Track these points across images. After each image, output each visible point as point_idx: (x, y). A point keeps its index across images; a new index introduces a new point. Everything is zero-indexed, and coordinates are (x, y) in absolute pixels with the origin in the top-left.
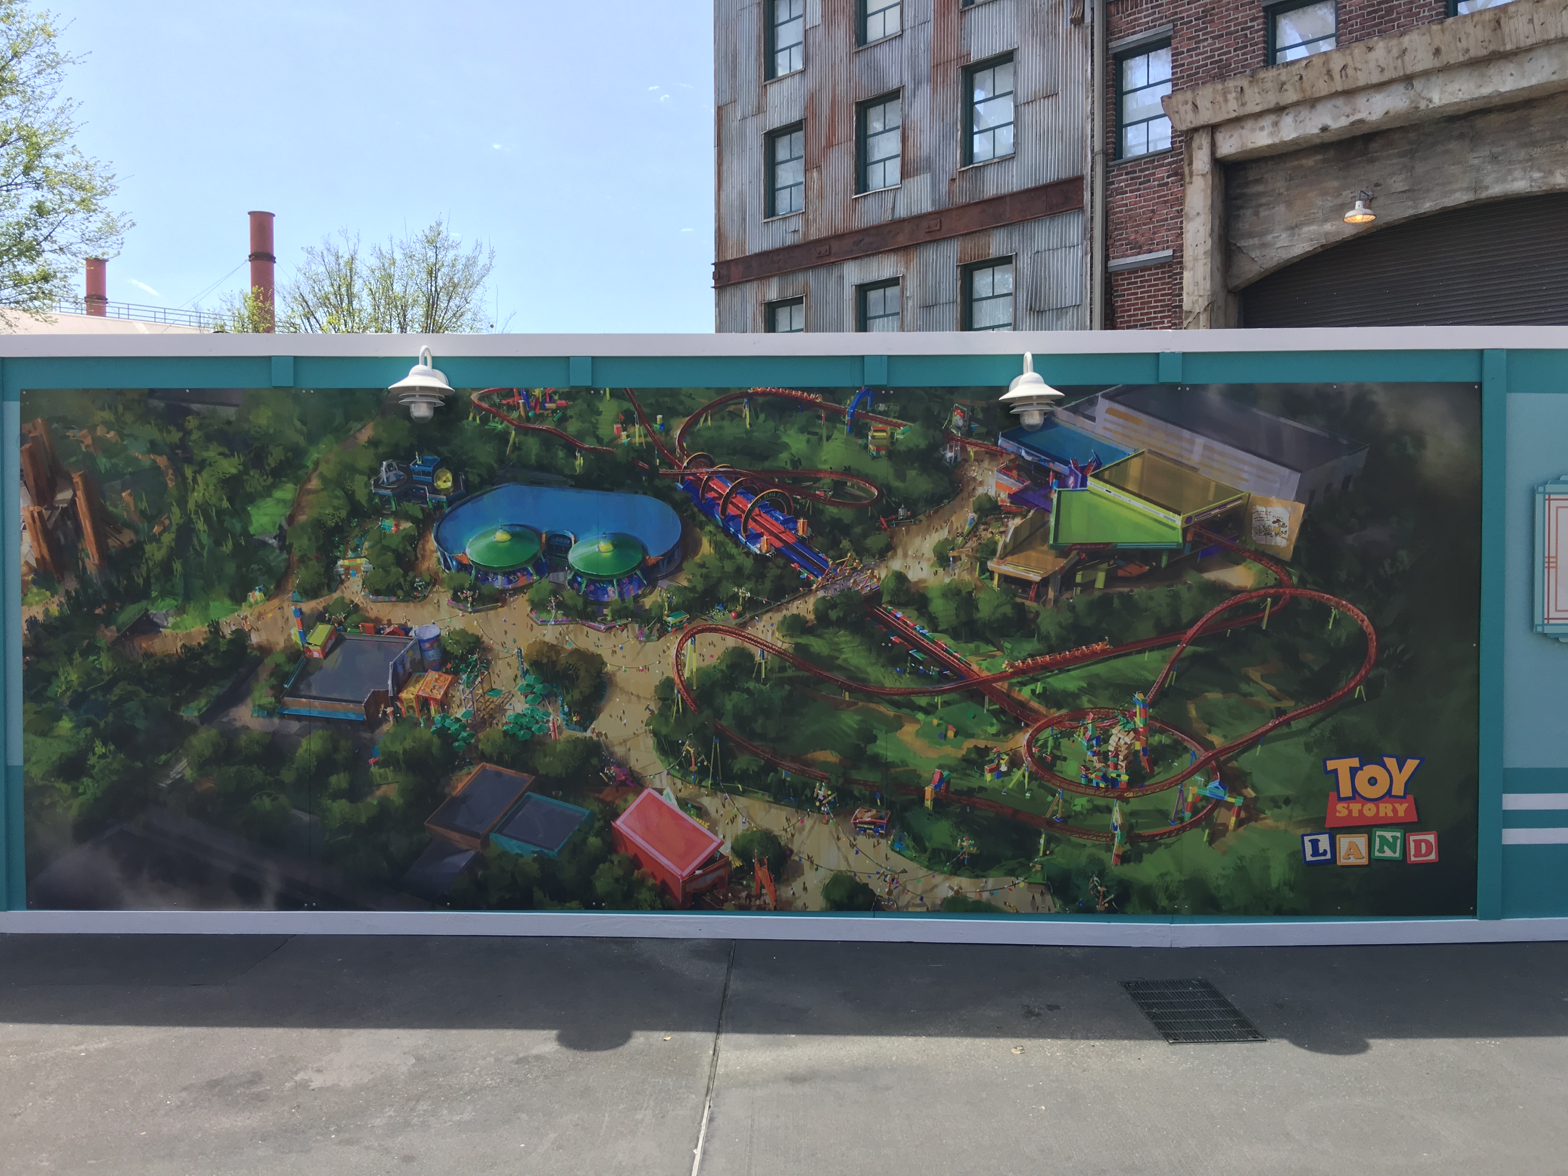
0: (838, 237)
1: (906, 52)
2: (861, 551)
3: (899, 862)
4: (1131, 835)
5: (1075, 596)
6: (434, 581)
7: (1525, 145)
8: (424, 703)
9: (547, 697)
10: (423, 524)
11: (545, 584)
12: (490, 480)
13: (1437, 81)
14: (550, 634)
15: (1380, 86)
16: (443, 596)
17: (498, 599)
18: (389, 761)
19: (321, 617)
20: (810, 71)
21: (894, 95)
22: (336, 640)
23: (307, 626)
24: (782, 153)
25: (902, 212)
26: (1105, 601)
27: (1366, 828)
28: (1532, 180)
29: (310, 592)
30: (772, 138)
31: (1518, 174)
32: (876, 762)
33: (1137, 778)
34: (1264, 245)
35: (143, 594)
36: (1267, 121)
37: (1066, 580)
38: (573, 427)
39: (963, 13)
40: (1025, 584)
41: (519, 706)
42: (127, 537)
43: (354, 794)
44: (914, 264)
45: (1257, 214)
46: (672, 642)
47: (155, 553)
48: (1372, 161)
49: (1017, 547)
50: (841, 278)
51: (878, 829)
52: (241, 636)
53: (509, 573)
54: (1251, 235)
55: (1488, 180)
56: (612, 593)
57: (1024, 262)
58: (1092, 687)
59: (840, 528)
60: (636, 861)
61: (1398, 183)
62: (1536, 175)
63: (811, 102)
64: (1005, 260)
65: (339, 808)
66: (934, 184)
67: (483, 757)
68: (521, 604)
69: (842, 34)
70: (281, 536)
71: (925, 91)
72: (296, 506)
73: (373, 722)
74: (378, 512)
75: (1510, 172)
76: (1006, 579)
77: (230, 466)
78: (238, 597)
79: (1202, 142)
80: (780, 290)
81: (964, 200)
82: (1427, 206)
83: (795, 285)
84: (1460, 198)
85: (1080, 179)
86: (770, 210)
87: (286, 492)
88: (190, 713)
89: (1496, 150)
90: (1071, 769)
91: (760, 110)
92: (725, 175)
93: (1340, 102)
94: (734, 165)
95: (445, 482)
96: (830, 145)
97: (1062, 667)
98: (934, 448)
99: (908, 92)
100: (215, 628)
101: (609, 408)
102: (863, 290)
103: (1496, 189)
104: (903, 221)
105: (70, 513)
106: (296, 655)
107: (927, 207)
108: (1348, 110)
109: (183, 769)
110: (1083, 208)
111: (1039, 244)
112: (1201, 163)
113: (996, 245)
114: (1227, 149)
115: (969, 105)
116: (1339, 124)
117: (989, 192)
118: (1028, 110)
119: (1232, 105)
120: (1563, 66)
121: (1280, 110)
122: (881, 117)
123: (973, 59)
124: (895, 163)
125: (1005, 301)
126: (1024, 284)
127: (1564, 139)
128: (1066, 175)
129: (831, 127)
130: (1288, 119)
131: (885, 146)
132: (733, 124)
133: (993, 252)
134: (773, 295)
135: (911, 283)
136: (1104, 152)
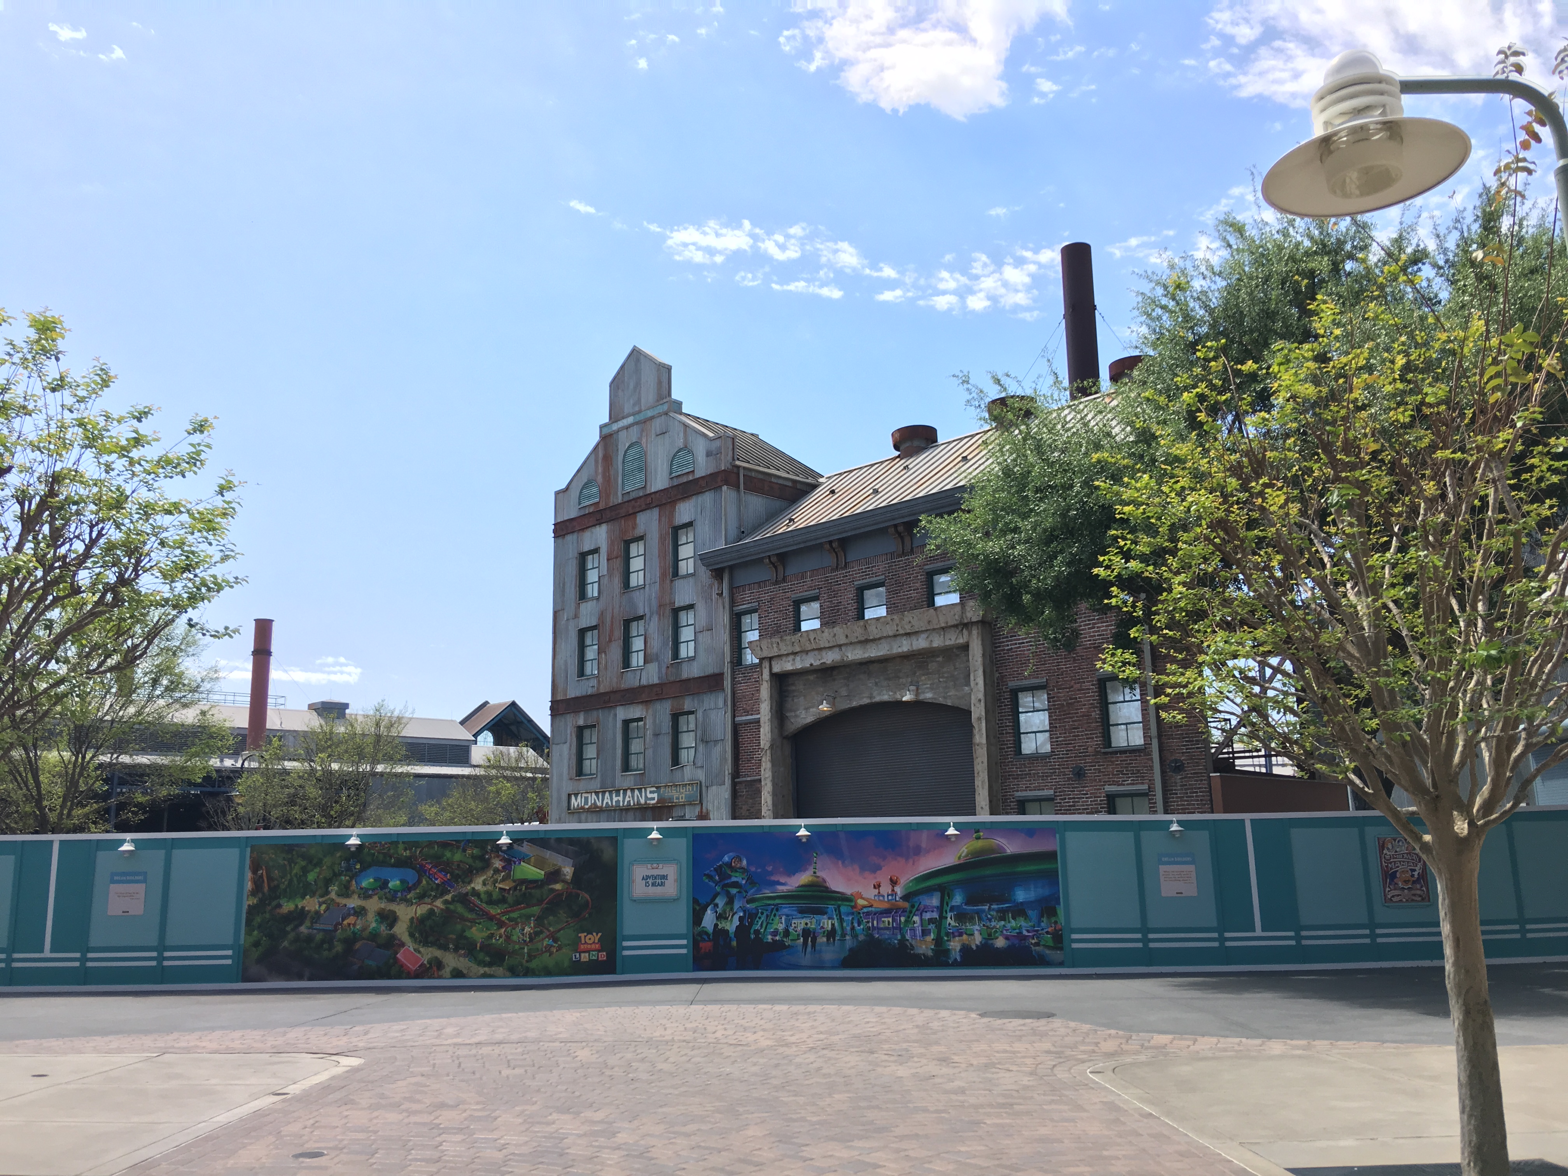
0: (614, 692)
1: (647, 596)
2: (463, 882)
3: (470, 964)
4: (529, 955)
5: (517, 893)
6: (353, 892)
7: (886, 679)
8: (349, 924)
9: (381, 923)
10: (352, 878)
11: (382, 892)
12: (370, 866)
13: (850, 648)
14: (383, 906)
15: (830, 648)
16: (356, 896)
17: (370, 897)
18: (339, 940)
19: (324, 903)
20: (602, 597)
21: (641, 618)
22: (327, 909)
23: (320, 906)
24: (588, 641)
25: (644, 682)
26: (525, 894)
27: (588, 951)
28: (888, 695)
29: (322, 896)
30: (582, 632)
31: (885, 692)
32: (466, 938)
33: (531, 940)
34: (796, 716)
35: (279, 898)
36: (791, 658)
37: (515, 888)
38: (392, 851)
39: (672, 581)
40: (504, 890)
41: (374, 925)
42: (276, 883)
43: (330, 950)
44: (650, 711)
45: (793, 701)
46: (414, 907)
47: (283, 887)
48: (834, 680)
49: (503, 880)
50: (615, 715)
51: (465, 956)
52: (303, 908)
53: (373, 890)
54: (791, 711)
55: (875, 693)
56: (399, 894)
57: (700, 714)
58: (520, 917)
59: (458, 876)
60: (402, 966)
61: (844, 692)
62: (890, 694)
63: (602, 615)
64: (692, 713)
65: (326, 953)
66: (660, 668)
67: (364, 939)
68: (376, 898)
69: (617, 581)
70: (315, 881)
71: (655, 618)
72: (320, 873)
73: (336, 930)
74: (340, 874)
75: (882, 691)
76: (500, 889)
77: (303, 863)
78: (303, 898)
79: (766, 664)
80: (585, 720)
81: (672, 679)
82: (854, 704)
83: (592, 719)
84: (866, 701)
85: (721, 675)
86: (581, 673)
87: (317, 870)
88: (288, 929)
89: (877, 680)
90: (515, 938)
91: (576, 616)
92: (557, 650)
93: (816, 652)
94: (562, 646)
95: (358, 866)
96: (610, 641)
97: (513, 911)
98: (483, 855)
99: (647, 618)
100: (297, 906)
101: (401, 846)
102: (626, 723)
103: (877, 699)
104: (644, 687)
105: (261, 876)
106: (317, 913)
107: (656, 681)
108: (819, 657)
109: (286, 943)
110: (723, 690)
111: (706, 705)
112: (766, 675)
113: (688, 704)
114: (777, 669)
115: (676, 628)
116: (817, 663)
117: (685, 675)
118: (700, 636)
119: (776, 649)
120: (891, 648)
121: (795, 654)
122: (636, 628)
123: (677, 605)
124: (641, 654)
125: (692, 734)
126: (699, 726)
127: (899, 678)
128: (717, 671)
129: (612, 631)
130: (798, 658)
131: (638, 644)
132: (562, 622)
133: (686, 708)
134: (581, 722)
135: (649, 722)
136: (731, 662)
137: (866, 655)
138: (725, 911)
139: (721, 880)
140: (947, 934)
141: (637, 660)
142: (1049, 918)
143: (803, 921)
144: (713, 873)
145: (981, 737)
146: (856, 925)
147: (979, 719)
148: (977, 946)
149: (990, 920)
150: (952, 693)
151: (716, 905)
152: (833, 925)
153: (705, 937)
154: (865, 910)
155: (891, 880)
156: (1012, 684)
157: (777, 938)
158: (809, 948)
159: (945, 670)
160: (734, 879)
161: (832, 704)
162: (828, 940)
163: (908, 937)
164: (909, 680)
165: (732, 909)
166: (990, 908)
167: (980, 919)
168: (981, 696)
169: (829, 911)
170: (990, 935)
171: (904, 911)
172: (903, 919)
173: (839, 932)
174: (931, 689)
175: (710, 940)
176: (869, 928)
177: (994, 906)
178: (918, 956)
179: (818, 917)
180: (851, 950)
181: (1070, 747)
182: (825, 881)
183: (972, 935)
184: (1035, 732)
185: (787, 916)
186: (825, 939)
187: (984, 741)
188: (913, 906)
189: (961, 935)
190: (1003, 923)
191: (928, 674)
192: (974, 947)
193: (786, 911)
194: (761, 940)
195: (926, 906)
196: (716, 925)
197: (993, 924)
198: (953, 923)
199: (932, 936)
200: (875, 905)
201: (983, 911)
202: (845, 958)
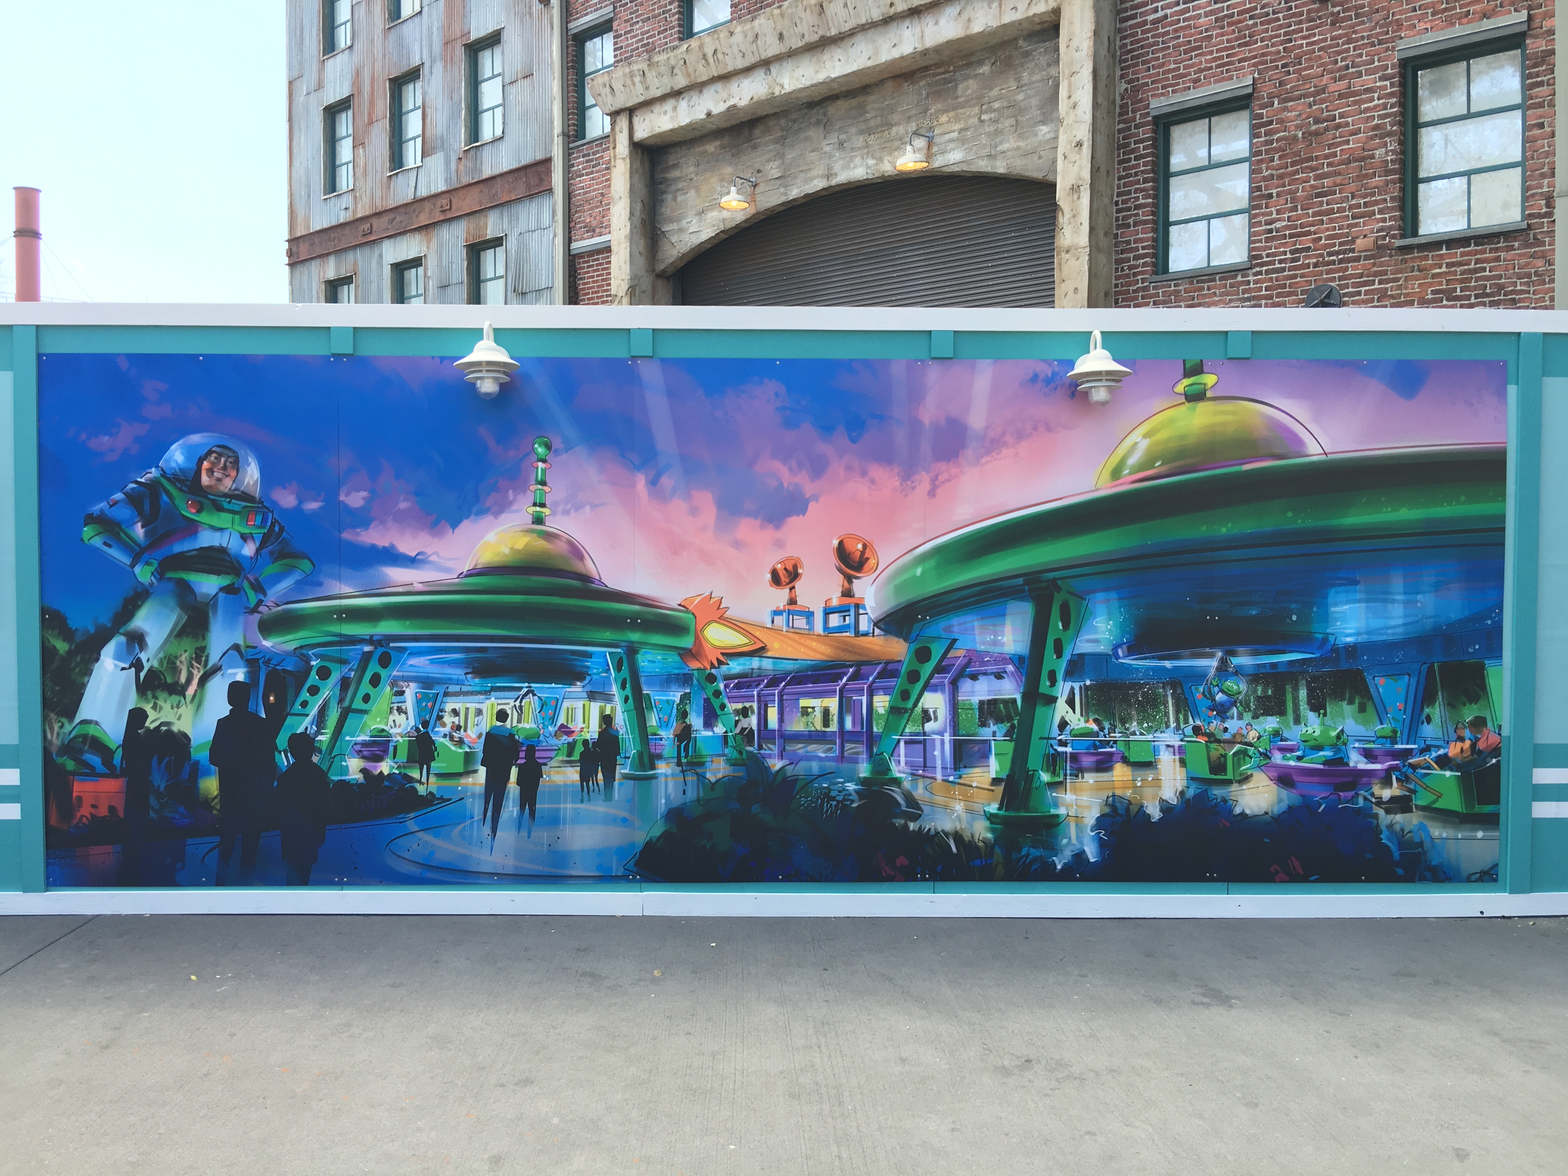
0: (378, 214)
1: (425, 29)
7: (861, 132)
13: (788, 65)
15: (747, 70)
20: (355, 47)
21: (418, 73)
24: (339, 129)
25: (423, 192)
28: (868, 167)
30: (332, 112)
31: (858, 161)
34: (681, 230)
36: (669, 105)
44: (434, 244)
45: (675, 199)
48: (755, 147)
50: (381, 256)
54: (671, 220)
55: (837, 167)
57: (512, 243)
61: (773, 170)
62: (871, 162)
63: (357, 78)
64: (501, 241)
66: (447, 162)
71: (439, 67)
75: (852, 159)
79: (623, 125)
80: (338, 268)
81: (467, 179)
82: (795, 193)
83: (346, 266)
84: (818, 185)
85: (548, 161)
89: (843, 137)
91: (320, 86)
92: (295, 151)
93: (719, 86)
94: (301, 140)
96: (371, 123)
99: (426, 70)
102: (400, 269)
103: (842, 177)
104: (424, 199)
107: (442, 187)
108: (725, 95)
110: (550, 191)
111: (522, 226)
112: (622, 147)
113: (492, 226)
114: (641, 133)
115: (474, 83)
116: (718, 108)
117: (487, 173)
118: (512, 90)
119: (639, 88)
120: (877, 52)
121: (676, 94)
122: (412, 95)
123: (473, 37)
124: (419, 141)
125: (502, 282)
126: (512, 265)
127: (890, 125)
128: (540, 156)
129: (372, 103)
130: (683, 104)
131: (413, 125)
132: (300, 99)
133: (491, 233)
134: (331, 274)
135: (431, 263)
136: (565, 134)
137: (821, 77)
138: (171, 663)
139: (156, 540)
140: (1053, 761)
141: (412, 154)
142: (1452, 705)
143: (491, 705)
144: (123, 513)
145: (1076, 231)
146: (696, 721)
147: (1075, 189)
148: (1166, 808)
149: (1222, 711)
150: (1009, 144)
151: (137, 639)
152: (607, 720)
153: (95, 760)
154: (735, 666)
155: (842, 552)
156: (1159, 104)
157: (385, 767)
158: (511, 808)
159: (995, 92)
160: (207, 539)
161: (752, 199)
162: (585, 777)
163: (898, 769)
164: (913, 126)
165: (200, 654)
166: (1223, 669)
167: (1184, 705)
168: (1083, 132)
169: (594, 666)
170: (1218, 766)
171: (889, 670)
172: (881, 703)
173: (630, 745)
174: (962, 141)
175: (112, 773)
176: (747, 735)
177: (1243, 660)
178: (936, 839)
179: (546, 690)
180: (675, 815)
181: (1305, 242)
182: (577, 552)
183: (1149, 765)
184: (1208, 218)
185: (426, 683)
186: (573, 775)
187: (1083, 239)
188: (923, 655)
189: (1104, 765)
190: (1271, 723)
191: (954, 108)
192: (1154, 812)
193: (420, 664)
194: (321, 775)
195: (973, 657)
196: (137, 717)
197: (1233, 725)
198: (1077, 721)
199: (994, 767)
200: (776, 648)
201: (1199, 676)
202: (649, 845)
